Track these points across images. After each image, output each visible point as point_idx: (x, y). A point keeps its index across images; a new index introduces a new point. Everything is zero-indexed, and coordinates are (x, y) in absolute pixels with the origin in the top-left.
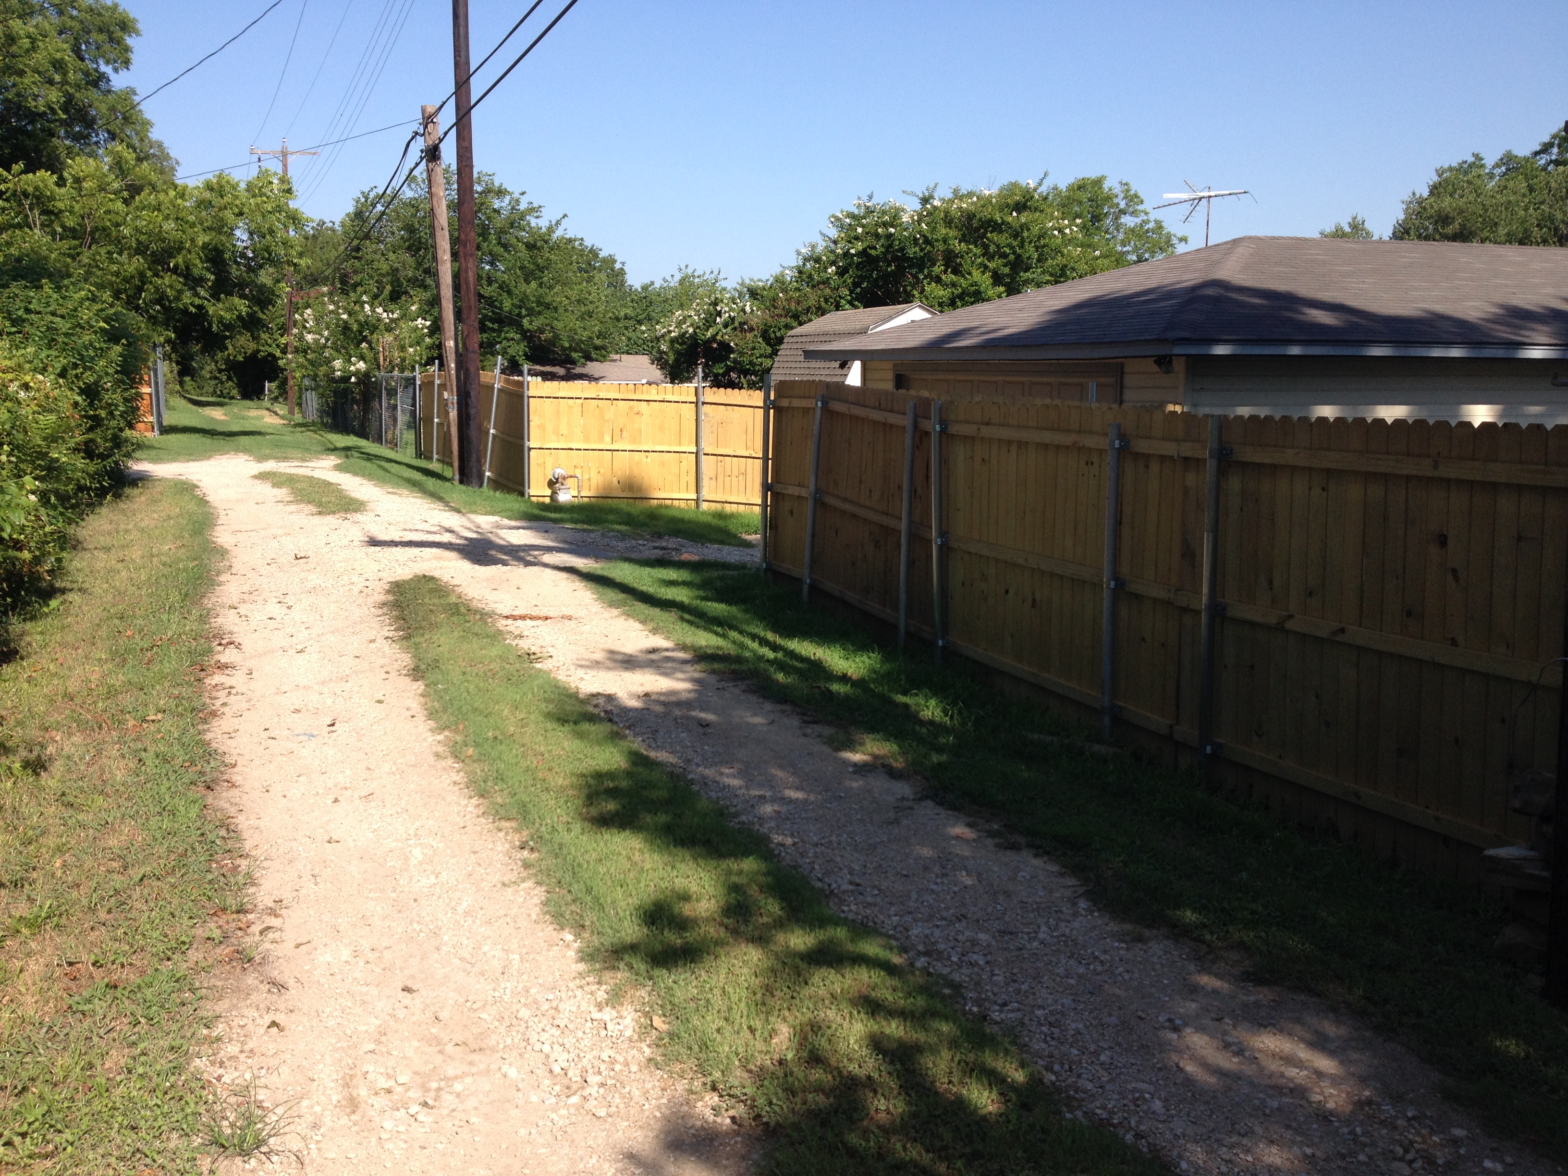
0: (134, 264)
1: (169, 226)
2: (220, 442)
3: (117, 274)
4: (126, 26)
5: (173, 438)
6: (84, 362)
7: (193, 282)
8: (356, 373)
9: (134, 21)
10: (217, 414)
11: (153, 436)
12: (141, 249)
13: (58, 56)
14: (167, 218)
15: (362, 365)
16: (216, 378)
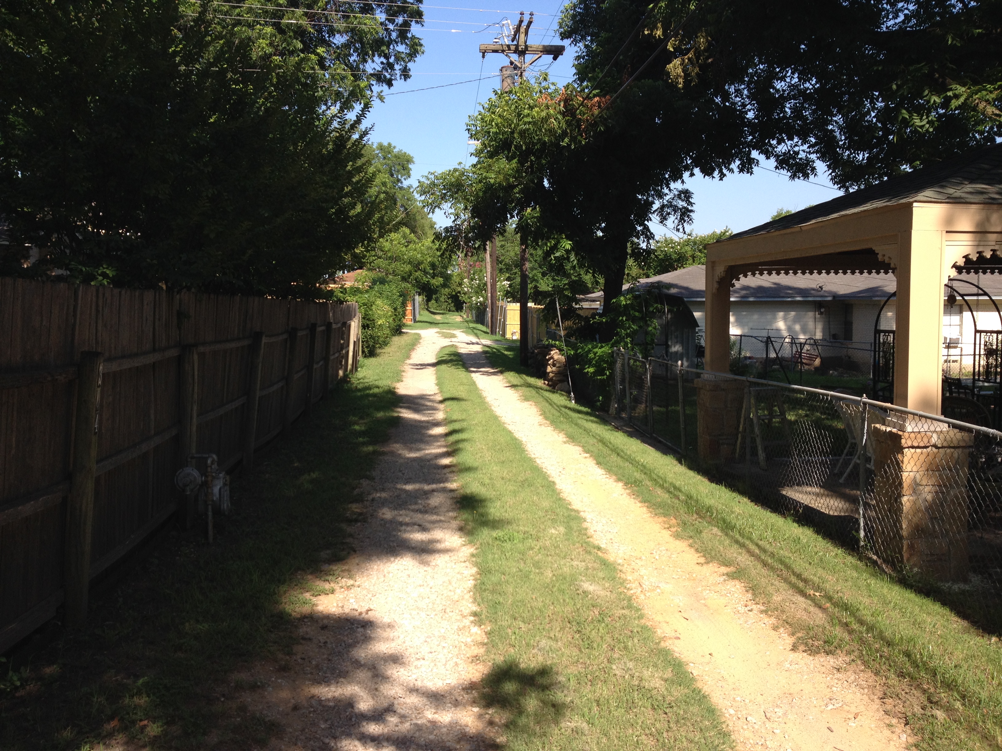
0: (408, 268)
1: (419, 256)
2: (432, 325)
3: (402, 271)
4: (409, 160)
5: (418, 324)
6: (394, 302)
7: (425, 272)
8: (480, 302)
9: (412, 157)
10: (438, 317)
11: (409, 323)
12: (410, 263)
13: (384, 180)
14: (418, 253)
15: (481, 299)
16: (447, 302)
